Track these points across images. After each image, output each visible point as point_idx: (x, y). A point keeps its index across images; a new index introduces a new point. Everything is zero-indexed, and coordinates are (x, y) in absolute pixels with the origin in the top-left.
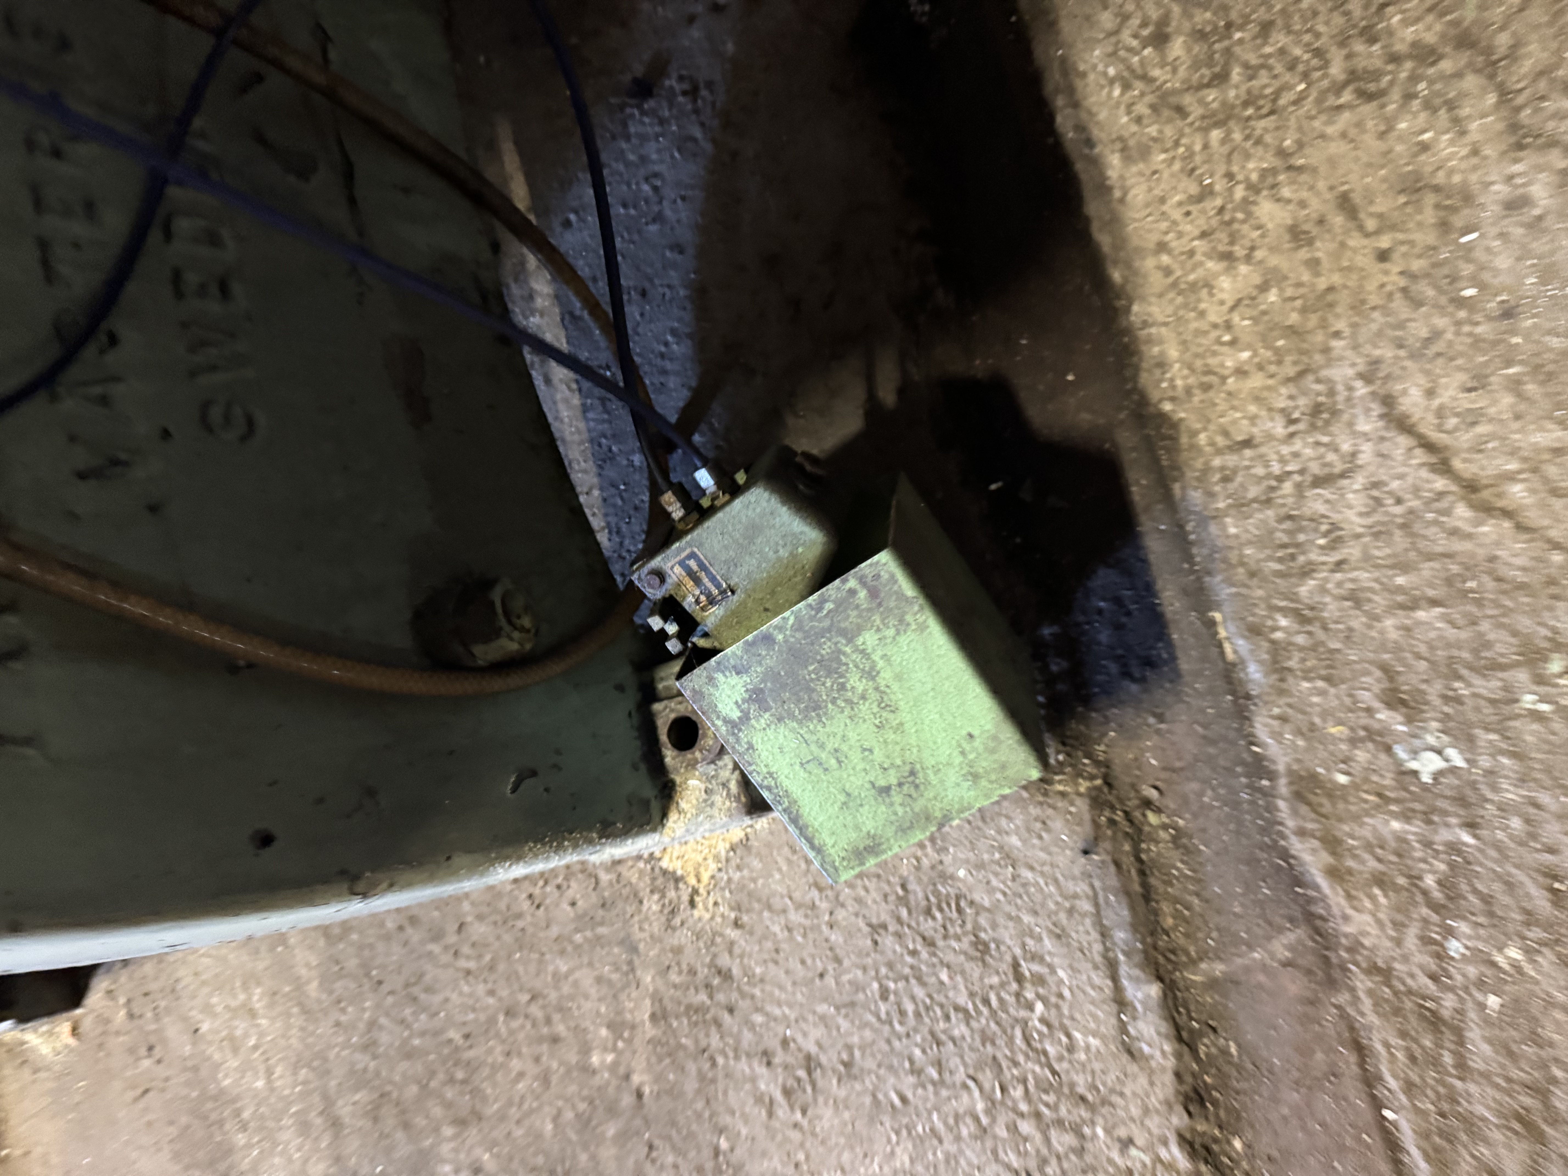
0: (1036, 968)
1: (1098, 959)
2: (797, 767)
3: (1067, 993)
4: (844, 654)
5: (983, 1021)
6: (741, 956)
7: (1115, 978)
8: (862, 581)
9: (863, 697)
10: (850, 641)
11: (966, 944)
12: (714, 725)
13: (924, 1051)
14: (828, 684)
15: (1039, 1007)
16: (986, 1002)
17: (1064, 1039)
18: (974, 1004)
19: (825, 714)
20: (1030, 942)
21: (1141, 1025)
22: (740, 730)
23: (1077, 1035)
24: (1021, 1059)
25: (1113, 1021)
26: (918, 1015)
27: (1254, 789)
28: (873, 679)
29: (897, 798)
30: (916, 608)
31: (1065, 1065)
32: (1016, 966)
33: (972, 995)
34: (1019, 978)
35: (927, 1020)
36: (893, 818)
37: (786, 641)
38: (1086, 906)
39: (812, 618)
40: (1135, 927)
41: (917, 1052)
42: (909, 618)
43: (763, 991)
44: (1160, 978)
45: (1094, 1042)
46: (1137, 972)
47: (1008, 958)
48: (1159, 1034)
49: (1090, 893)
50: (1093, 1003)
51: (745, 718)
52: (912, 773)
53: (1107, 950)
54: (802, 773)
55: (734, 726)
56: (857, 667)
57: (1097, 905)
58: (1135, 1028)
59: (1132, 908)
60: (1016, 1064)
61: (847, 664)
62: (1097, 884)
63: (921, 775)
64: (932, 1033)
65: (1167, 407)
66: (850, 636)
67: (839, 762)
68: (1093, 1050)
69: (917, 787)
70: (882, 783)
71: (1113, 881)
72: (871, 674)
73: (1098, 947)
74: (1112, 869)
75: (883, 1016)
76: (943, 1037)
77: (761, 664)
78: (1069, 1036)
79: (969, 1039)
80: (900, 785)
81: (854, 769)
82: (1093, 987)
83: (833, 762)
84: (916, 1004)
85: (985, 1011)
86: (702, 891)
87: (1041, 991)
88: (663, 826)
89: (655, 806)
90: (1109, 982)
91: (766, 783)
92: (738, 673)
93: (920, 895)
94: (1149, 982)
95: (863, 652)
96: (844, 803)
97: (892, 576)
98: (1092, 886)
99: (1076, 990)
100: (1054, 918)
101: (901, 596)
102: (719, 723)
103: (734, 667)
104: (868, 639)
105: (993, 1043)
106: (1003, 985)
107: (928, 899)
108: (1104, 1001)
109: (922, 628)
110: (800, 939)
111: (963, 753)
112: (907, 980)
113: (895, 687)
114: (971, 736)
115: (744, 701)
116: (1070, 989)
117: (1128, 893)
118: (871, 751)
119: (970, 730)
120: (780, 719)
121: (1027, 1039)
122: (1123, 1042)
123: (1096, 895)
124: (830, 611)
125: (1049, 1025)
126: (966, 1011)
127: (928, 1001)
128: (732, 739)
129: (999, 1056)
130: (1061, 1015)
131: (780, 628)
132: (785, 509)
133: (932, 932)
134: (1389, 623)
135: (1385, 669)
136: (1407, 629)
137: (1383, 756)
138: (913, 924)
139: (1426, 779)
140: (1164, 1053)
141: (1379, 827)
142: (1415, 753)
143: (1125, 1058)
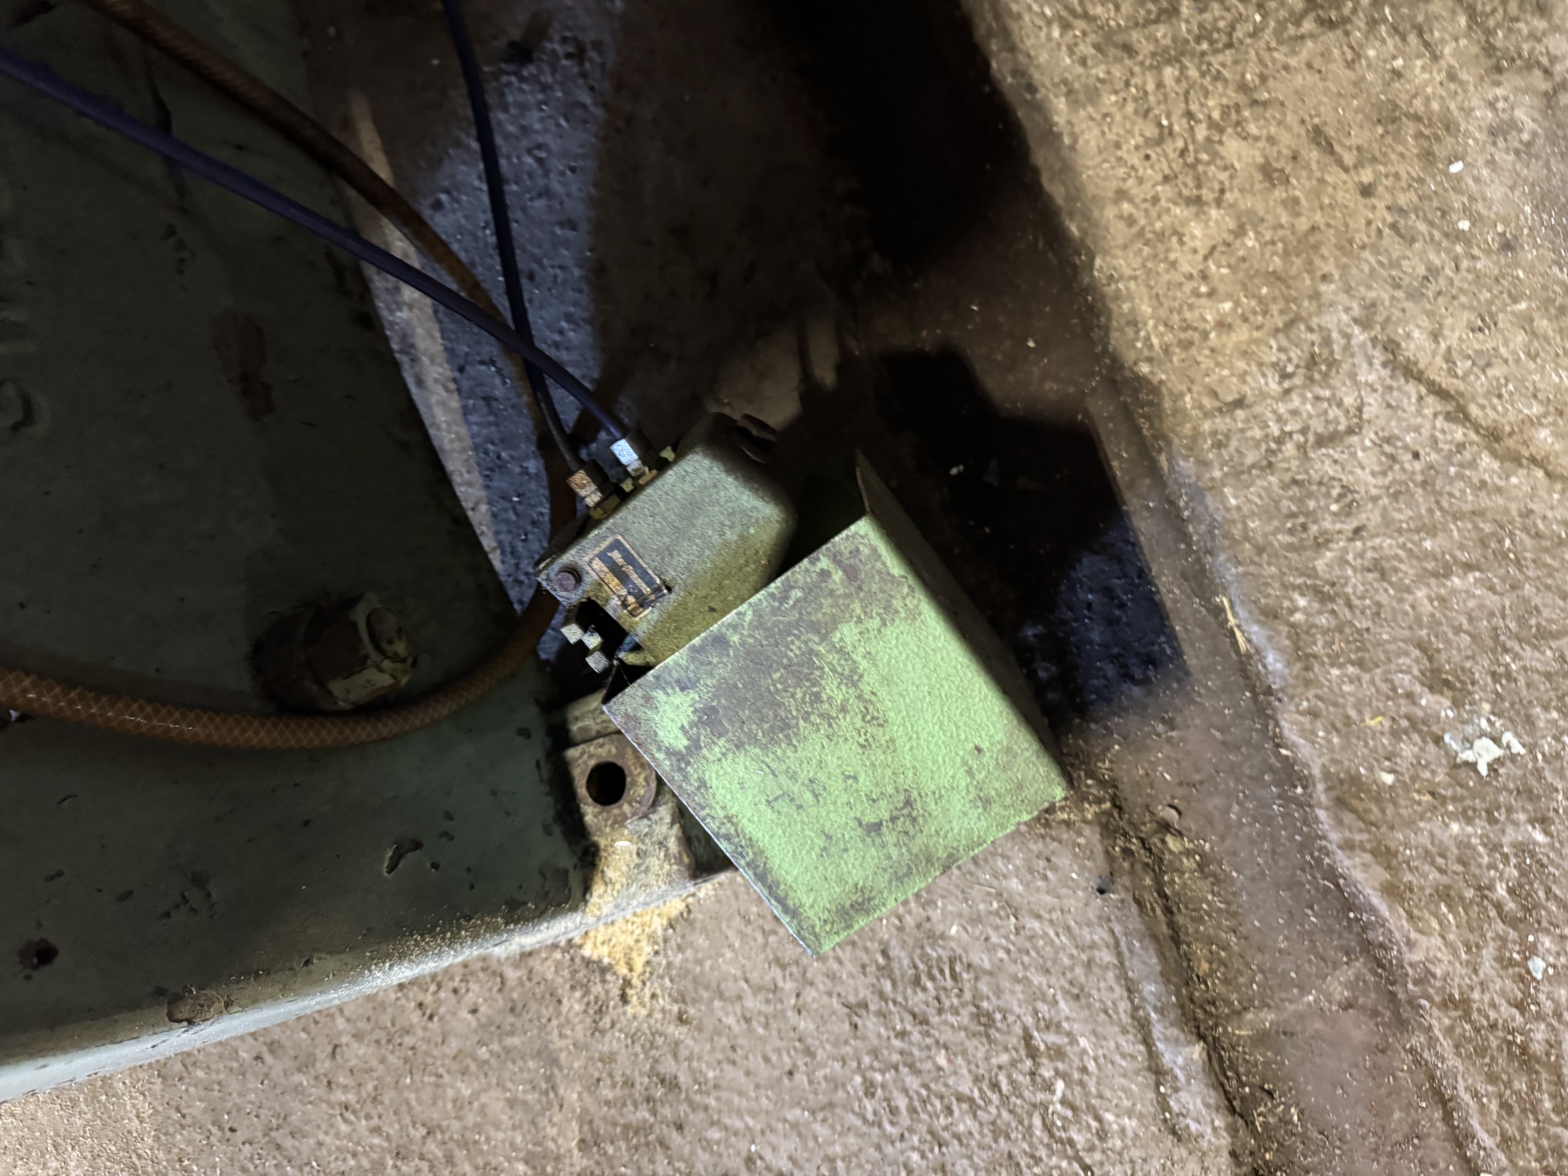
0: (1052, 1038)
1: (1126, 1019)
2: (763, 807)
3: (1092, 1066)
4: (818, 655)
5: (994, 1111)
6: (689, 1059)
7: (1147, 1041)
8: (836, 559)
9: (843, 709)
10: (824, 638)
11: (965, 1017)
12: (654, 759)
13: (923, 1156)
14: (799, 695)
15: (1060, 1086)
16: (995, 1086)
17: (1094, 1124)
18: (980, 1090)
19: (796, 734)
20: (1043, 1007)
21: (1184, 1096)
22: (688, 763)
23: (1109, 1117)
24: (1043, 1153)
25: (1151, 1095)
26: (912, 1110)
27: (1287, 799)
28: (855, 685)
29: (890, 838)
30: (906, 590)
31: (1098, 1156)
32: (1027, 1038)
33: (977, 1079)
34: (1033, 1053)
35: (924, 1116)
36: (885, 863)
37: (743, 643)
38: (1106, 957)
39: (775, 611)
40: (1166, 978)
41: (915, 1157)
42: (897, 603)
43: (718, 1099)
44: (1201, 1037)
45: (1130, 1124)
46: (1174, 1032)
47: (1018, 1030)
48: (1207, 1105)
49: (1111, 941)
50: (1124, 1075)
51: (695, 746)
52: (908, 803)
53: (1135, 1009)
54: (769, 814)
55: (680, 758)
56: (834, 670)
57: (1119, 954)
58: (1178, 1101)
59: (1162, 955)
60: (1038, 1161)
61: (821, 668)
62: (1118, 929)
63: (919, 805)
64: (931, 1132)
65: (1145, 369)
66: (824, 630)
67: (816, 796)
68: (1130, 1134)
69: (914, 820)
70: (870, 818)
71: (1136, 923)
72: (852, 679)
73: (1124, 1006)
74: (1134, 908)
75: (870, 1117)
76: (946, 1135)
77: (711, 674)
78: (1098, 1118)
79: (977, 1136)
80: (893, 819)
81: (835, 803)
82: (1123, 1056)
83: (808, 796)
84: (911, 1099)
85: (995, 1098)
86: (635, 981)
87: (1060, 1066)
88: (586, 902)
89: (575, 880)
90: (1142, 1048)
91: (723, 831)
92: (682, 689)
93: (906, 962)
94: (1189, 1043)
95: (841, 650)
96: (825, 849)
97: (874, 550)
98: (1112, 931)
99: (1102, 1060)
100: (1069, 975)
101: (886, 576)
102: (660, 756)
103: (678, 681)
104: (847, 633)
105: (1008, 1137)
106: (1013, 1063)
107: (915, 967)
108: (1137, 1073)
109: (913, 615)
110: (760, 1030)
111: (970, 772)
112: (896, 1069)
113: (882, 693)
114: (978, 749)
115: (692, 724)
116: (1096, 1059)
117: (1154, 937)
118: (855, 778)
119: (977, 741)
120: (739, 746)
121: (1048, 1128)
122: (1165, 1120)
123: (1117, 944)
124: (798, 601)
125: (1074, 1108)
126: (971, 1100)
127: (924, 1093)
128: (677, 776)
129: (1016, 1151)
130: (1087, 1094)
131: (734, 627)
132: (730, 479)
133: (924, 1007)
134: (1421, 594)
135: (1423, 647)
136: (1442, 600)
137: (1431, 747)
138: (900, 999)
139: (1483, 770)
140: (1215, 1129)
141: (1438, 832)
142: (1468, 742)
143: (1169, 1140)
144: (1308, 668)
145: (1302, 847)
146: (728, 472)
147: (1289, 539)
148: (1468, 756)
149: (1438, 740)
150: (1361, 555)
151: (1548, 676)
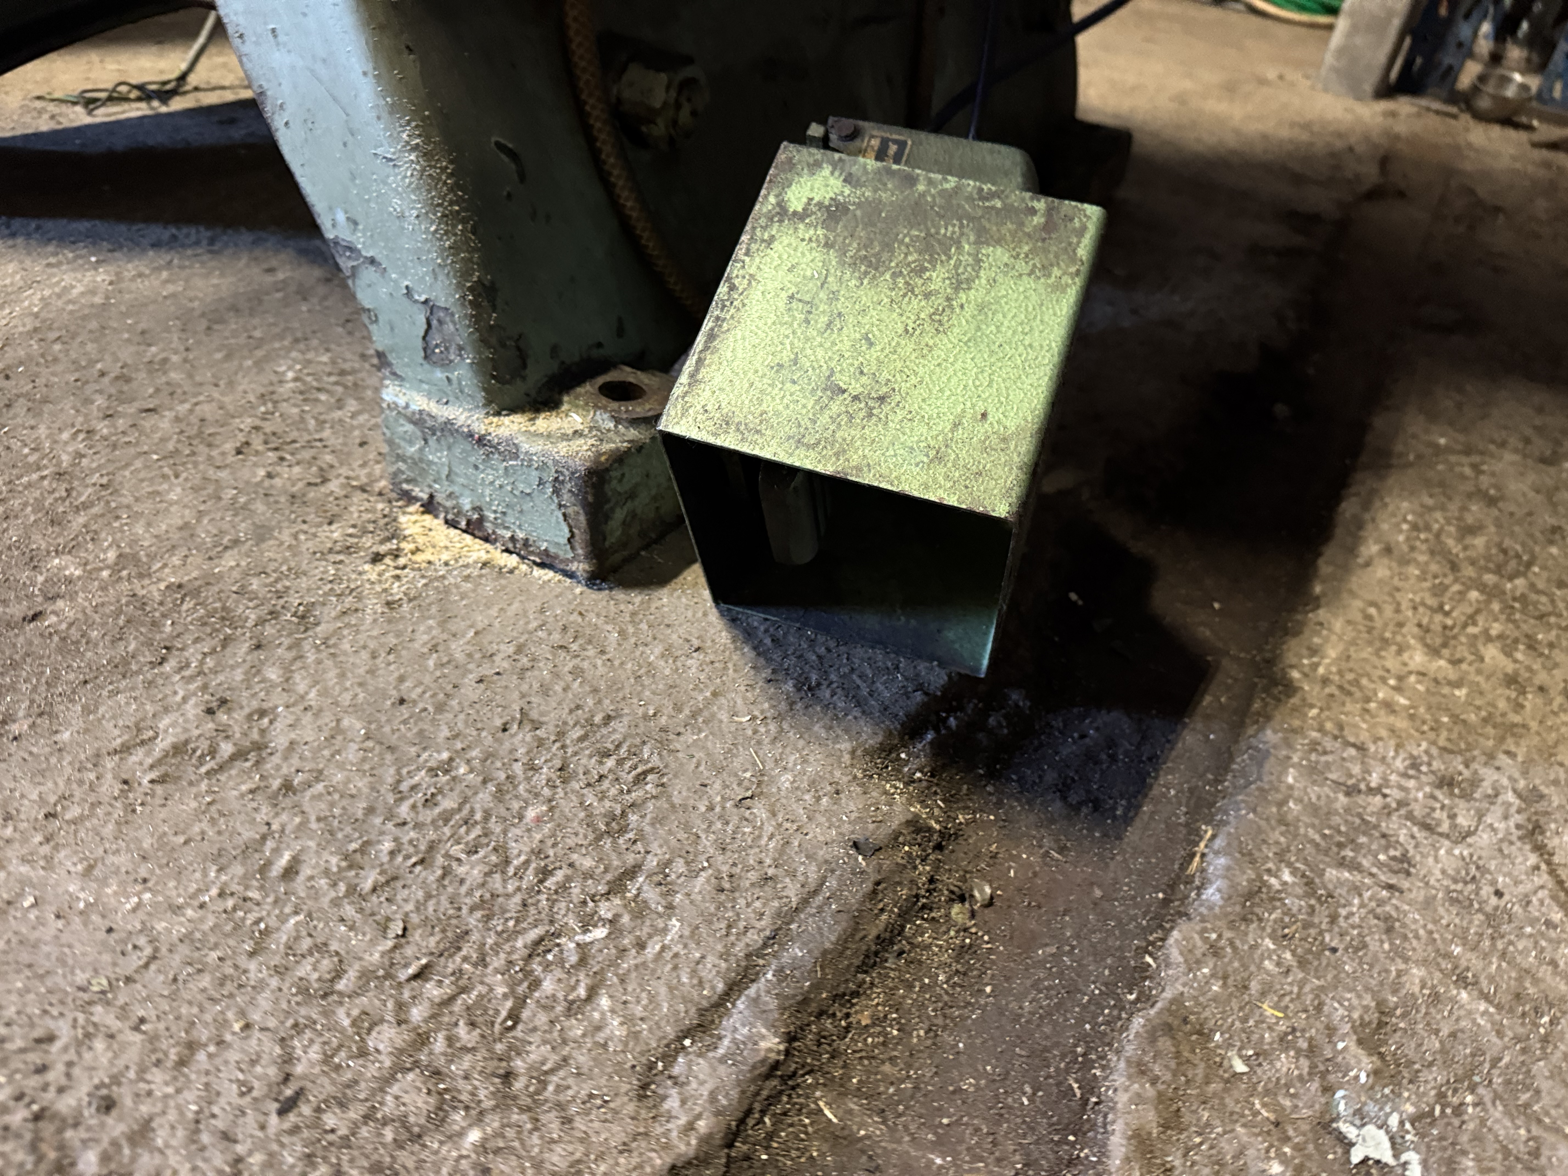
0: (651, 895)
1: (739, 950)
2: (784, 295)
3: (653, 948)
4: (959, 248)
5: (510, 888)
7: (734, 989)
8: (1050, 211)
9: (927, 296)
10: (978, 243)
11: (600, 808)
12: (766, 197)
14: (910, 258)
15: (600, 933)
16: (545, 873)
17: (582, 992)
18: (527, 862)
19: (874, 277)
20: (679, 866)
21: (701, 1066)
22: (781, 221)
23: (604, 1002)
24: (497, 962)
25: (670, 1031)
26: (446, 817)
28: (957, 289)
29: (835, 407)
30: (1073, 270)
31: (542, 1019)
32: (630, 873)
33: (538, 853)
34: (616, 887)
35: (447, 831)
36: (805, 422)
37: (923, 195)
38: (793, 892)
39: (970, 199)
40: (826, 959)
41: (387, 845)
42: (1056, 272)
43: (319, 662)
44: (790, 1038)
45: (615, 1028)
46: (772, 1003)
47: (630, 859)
48: (713, 1098)
49: (812, 886)
50: (671, 989)
51: (800, 217)
52: (882, 399)
53: (759, 953)
54: (781, 305)
55: (782, 212)
56: (956, 267)
57: (805, 902)
58: (689, 1064)
59: (844, 941)
60: (482, 962)
61: (950, 258)
62: (832, 883)
63: (888, 408)
64: (432, 847)
66: (983, 238)
67: (829, 325)
68: (600, 1037)
69: (870, 415)
70: (842, 380)
71: (855, 894)
72: (960, 284)
73: (754, 938)
74: (867, 886)
75: (404, 787)
76: (440, 860)
77: (875, 190)
78: (592, 993)
79: (463, 890)
80: (856, 398)
81: (834, 344)
82: (694, 973)
83: (824, 319)
84: (460, 810)
85: (530, 877)
87: (626, 919)
90: (720, 986)
91: (736, 282)
92: (845, 181)
94: (773, 1029)
95: (978, 261)
96: (780, 366)
97: (1083, 231)
98: (823, 881)
99: (668, 955)
100: (737, 870)
101: (1071, 249)
102: (772, 199)
103: (850, 174)
104: (996, 255)
105: (488, 918)
106: (588, 875)
107: (618, 746)
108: (685, 1000)
109: (1057, 289)
110: (431, 663)
111: (956, 426)
112: (485, 782)
113: (969, 310)
114: (984, 415)
115: (820, 204)
116: (664, 948)
117: (856, 922)
118: (871, 344)
119: (991, 410)
120: (828, 245)
121: (536, 948)
122: (651, 1066)
123: (815, 892)
124: (992, 208)
125: (583, 961)
126: (507, 862)
127: (478, 816)
128: (763, 221)
129: (475, 937)
130: (613, 964)
131: (930, 182)
133: (581, 771)
134: (1417, 972)
135: (1383, 1010)
136: (1435, 998)
137: (1314, 1086)
138: (570, 751)
139: (1356, 1156)
140: (690, 1127)
141: (1251, 1152)
142: (1361, 1117)
143: (628, 1085)
144: (1244, 919)
145: (1083, 1038)
146: (1023, 175)
147: (1317, 838)
148: (1350, 1131)
149: (1328, 1090)
150: (1381, 903)
151: (1506, 1152)
